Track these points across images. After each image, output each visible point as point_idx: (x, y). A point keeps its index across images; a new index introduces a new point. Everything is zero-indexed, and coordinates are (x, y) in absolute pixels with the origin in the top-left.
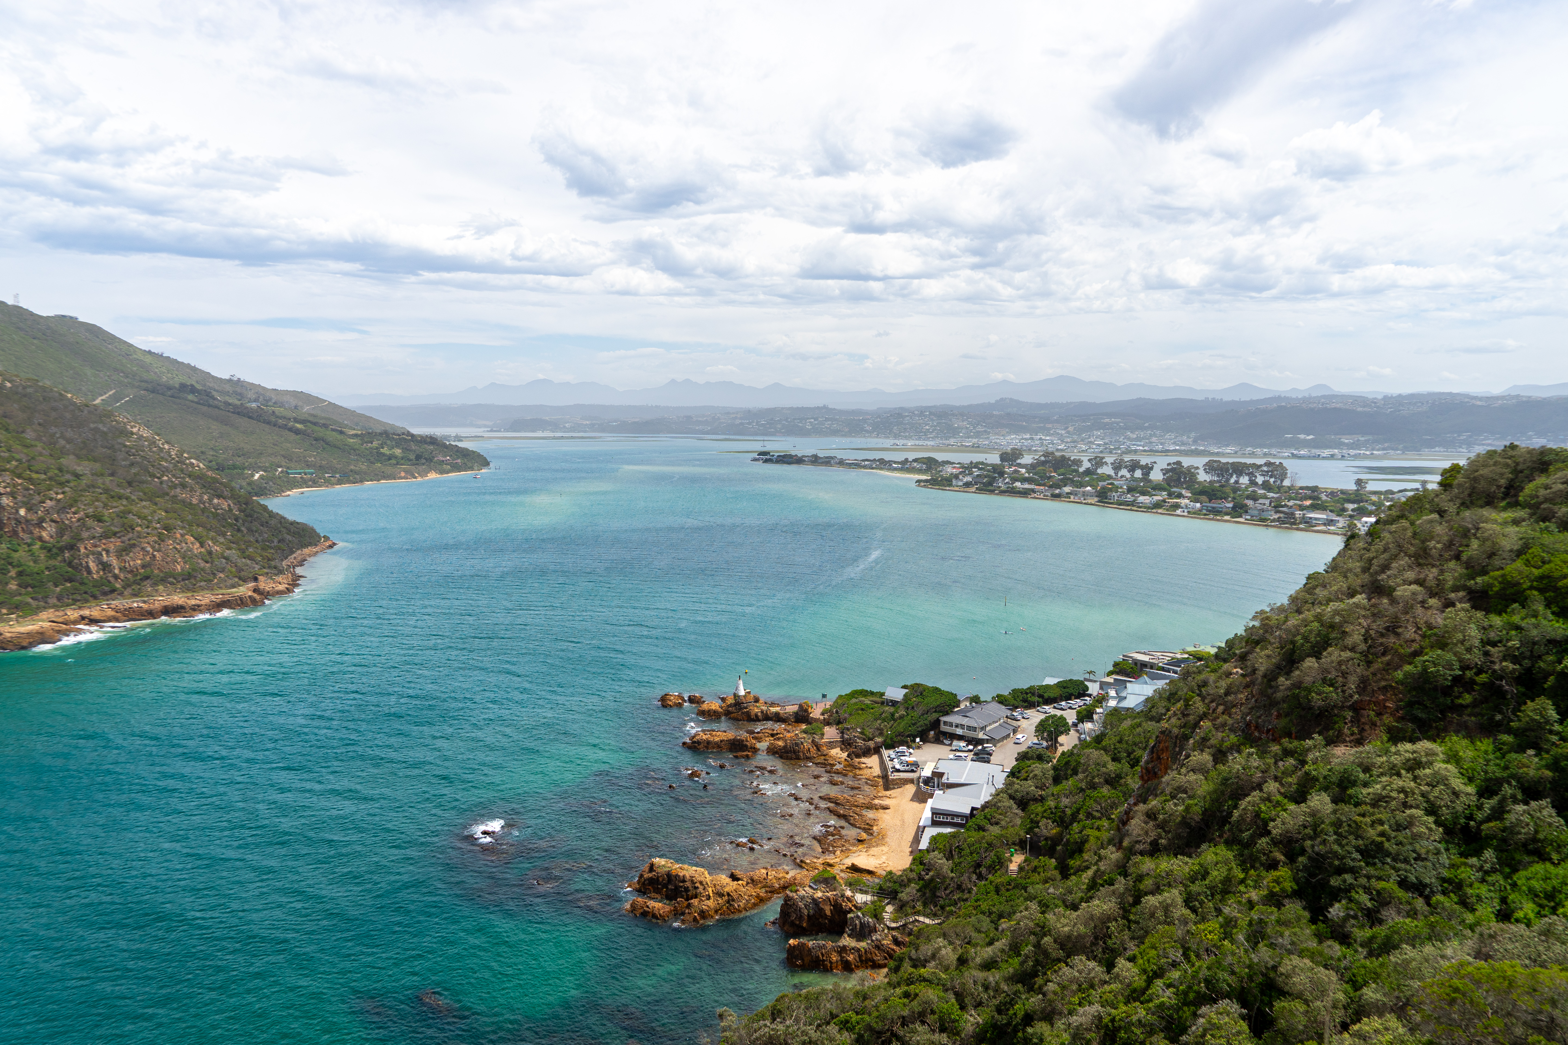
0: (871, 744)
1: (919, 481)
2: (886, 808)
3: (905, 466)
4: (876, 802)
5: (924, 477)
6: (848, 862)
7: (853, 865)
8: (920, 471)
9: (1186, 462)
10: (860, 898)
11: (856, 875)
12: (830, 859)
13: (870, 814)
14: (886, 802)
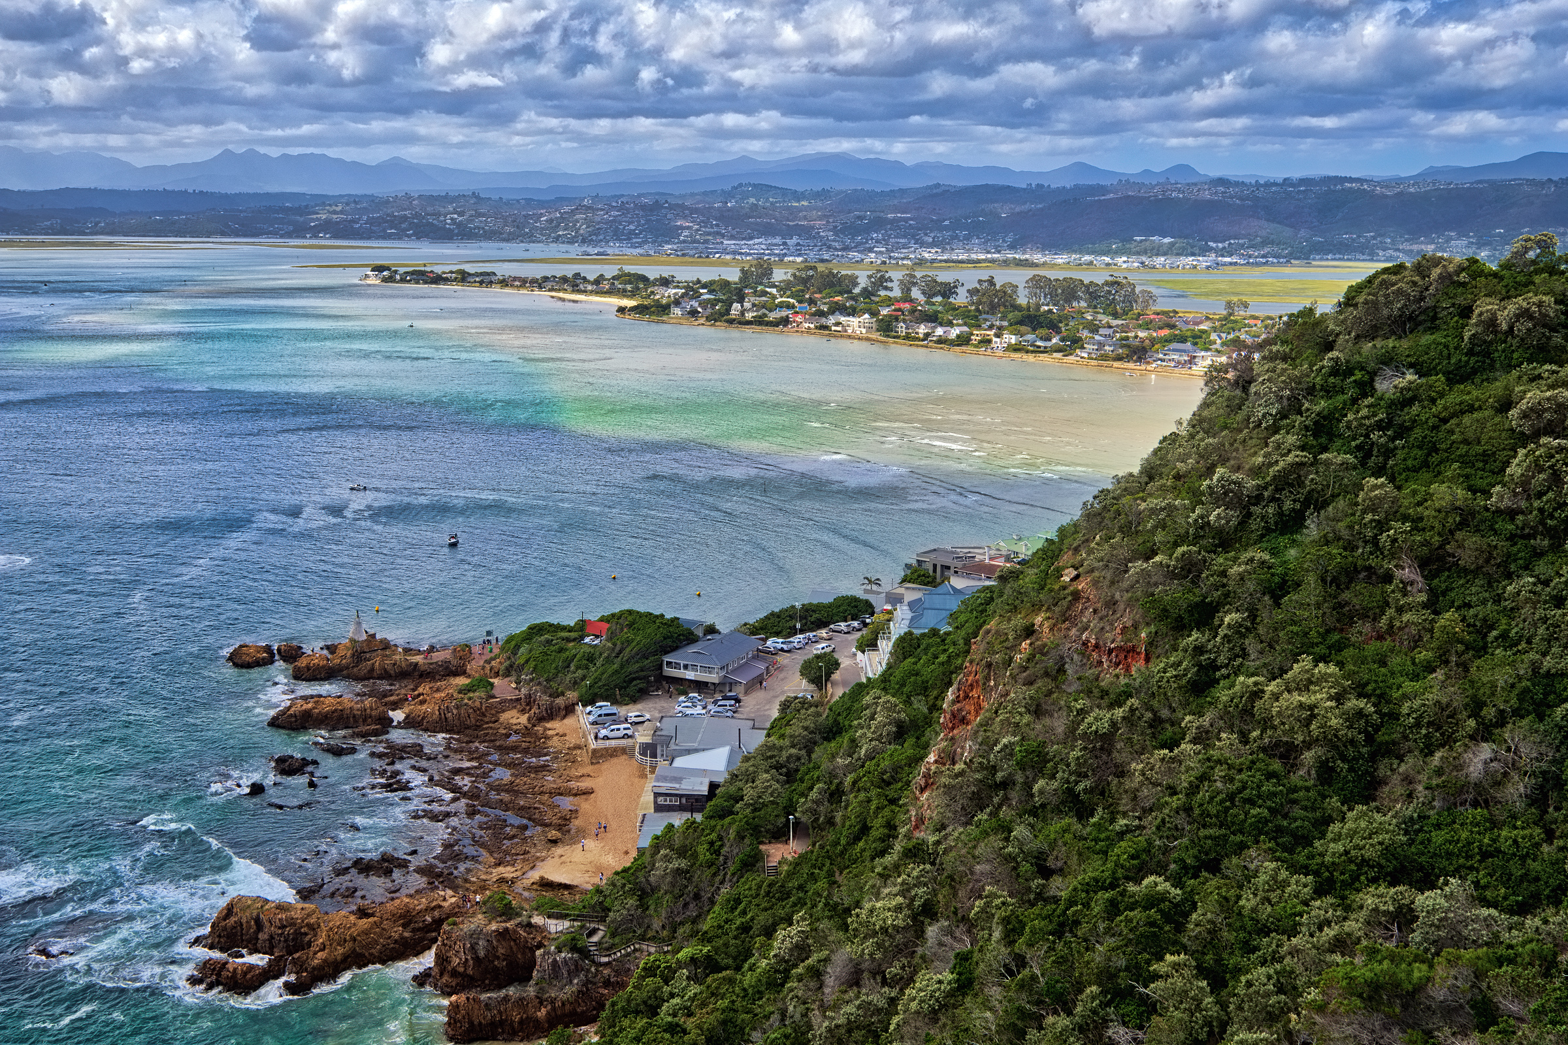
0: (560, 701)
1: (621, 310)
2: (588, 792)
3: (599, 286)
4: (573, 784)
5: (629, 303)
6: (535, 875)
7: (542, 878)
8: (623, 293)
9: (1002, 277)
10: (556, 926)
11: (549, 894)
12: (507, 872)
13: (567, 803)
14: (584, 784)
